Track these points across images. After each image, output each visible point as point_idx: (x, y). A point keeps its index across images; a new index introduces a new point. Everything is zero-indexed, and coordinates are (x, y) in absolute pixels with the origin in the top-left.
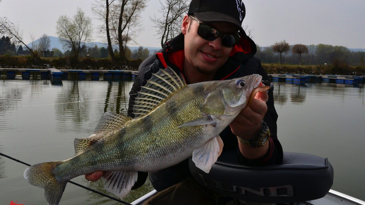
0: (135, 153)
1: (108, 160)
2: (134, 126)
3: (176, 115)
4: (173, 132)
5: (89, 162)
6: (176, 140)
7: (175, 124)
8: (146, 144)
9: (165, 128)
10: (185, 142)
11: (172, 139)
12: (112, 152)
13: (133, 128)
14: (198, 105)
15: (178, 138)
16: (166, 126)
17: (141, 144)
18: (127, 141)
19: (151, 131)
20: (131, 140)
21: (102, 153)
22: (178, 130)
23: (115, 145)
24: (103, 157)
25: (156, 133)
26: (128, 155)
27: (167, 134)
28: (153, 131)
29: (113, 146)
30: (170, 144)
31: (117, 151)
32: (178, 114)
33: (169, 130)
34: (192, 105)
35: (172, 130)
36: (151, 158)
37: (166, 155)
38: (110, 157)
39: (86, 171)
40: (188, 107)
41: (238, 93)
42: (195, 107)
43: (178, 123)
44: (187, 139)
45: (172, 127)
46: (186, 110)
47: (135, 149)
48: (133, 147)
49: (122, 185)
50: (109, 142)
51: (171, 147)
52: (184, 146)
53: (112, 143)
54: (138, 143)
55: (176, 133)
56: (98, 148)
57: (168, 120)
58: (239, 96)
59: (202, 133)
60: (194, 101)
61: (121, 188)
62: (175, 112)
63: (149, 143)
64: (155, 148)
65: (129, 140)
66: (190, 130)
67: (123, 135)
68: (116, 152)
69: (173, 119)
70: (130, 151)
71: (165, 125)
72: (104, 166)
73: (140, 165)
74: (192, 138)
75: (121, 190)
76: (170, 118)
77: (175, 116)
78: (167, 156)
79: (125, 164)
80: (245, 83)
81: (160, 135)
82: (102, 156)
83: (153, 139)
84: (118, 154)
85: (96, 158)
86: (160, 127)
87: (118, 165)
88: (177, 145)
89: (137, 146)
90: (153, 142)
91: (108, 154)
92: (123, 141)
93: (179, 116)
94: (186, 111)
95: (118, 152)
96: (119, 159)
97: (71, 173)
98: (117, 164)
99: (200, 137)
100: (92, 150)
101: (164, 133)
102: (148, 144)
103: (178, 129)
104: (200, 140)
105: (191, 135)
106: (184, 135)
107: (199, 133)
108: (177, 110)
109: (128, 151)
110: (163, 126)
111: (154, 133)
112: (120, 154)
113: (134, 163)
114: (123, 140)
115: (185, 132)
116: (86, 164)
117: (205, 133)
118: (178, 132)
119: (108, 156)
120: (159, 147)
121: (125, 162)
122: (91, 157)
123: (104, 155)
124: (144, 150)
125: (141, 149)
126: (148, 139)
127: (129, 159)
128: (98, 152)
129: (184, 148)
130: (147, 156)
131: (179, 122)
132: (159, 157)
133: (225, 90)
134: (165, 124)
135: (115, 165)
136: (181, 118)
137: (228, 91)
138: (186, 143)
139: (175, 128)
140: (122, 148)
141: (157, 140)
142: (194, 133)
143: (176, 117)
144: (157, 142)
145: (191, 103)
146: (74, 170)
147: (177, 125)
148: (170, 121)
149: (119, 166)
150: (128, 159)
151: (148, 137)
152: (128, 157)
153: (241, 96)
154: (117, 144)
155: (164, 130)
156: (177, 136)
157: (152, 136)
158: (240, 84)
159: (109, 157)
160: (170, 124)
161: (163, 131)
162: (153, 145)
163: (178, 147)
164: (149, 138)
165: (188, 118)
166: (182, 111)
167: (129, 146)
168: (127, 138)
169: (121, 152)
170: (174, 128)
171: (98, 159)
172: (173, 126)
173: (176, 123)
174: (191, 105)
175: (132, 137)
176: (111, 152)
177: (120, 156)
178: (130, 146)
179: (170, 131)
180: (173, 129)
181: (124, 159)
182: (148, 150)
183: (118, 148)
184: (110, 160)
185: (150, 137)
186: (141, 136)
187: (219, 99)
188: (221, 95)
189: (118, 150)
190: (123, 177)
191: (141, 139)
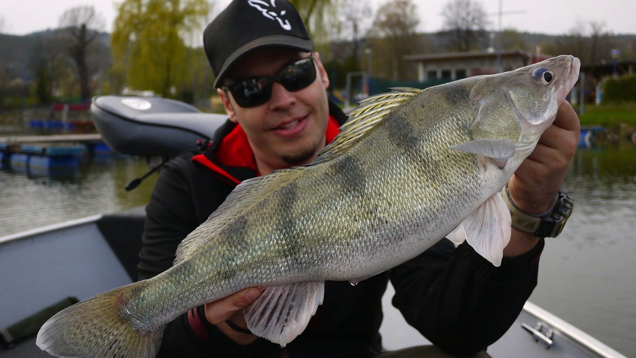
0: (324, 240)
1: (262, 261)
2: (315, 182)
3: (420, 151)
4: (416, 188)
5: (219, 273)
6: (426, 204)
7: (419, 171)
8: (353, 218)
9: (396, 180)
10: (444, 208)
11: (415, 202)
12: (269, 243)
13: (315, 186)
14: (464, 127)
15: (430, 201)
16: (399, 175)
17: (339, 219)
18: (304, 216)
19: (361, 189)
20: (313, 212)
21: (245, 248)
22: (427, 183)
23: (275, 227)
24: (250, 257)
25: (375, 192)
26: (306, 247)
27: (404, 192)
28: (368, 189)
29: (271, 229)
30: (413, 215)
31: (282, 240)
32: (423, 149)
33: (406, 185)
34: (452, 128)
35: (415, 184)
36: (367, 248)
37: (401, 240)
38: (264, 254)
39: (213, 294)
40: (445, 132)
41: (541, 95)
42: (460, 131)
43: (425, 168)
44: (449, 200)
45: (413, 177)
46: (441, 139)
47: (325, 231)
48: (319, 227)
49: (288, 314)
50: (259, 221)
51: (415, 222)
52: (442, 215)
53: (265, 224)
54: (330, 218)
55: (423, 190)
56: (235, 238)
57: (402, 163)
58: (545, 100)
59: (480, 186)
60: (455, 119)
61: (286, 321)
62: (415, 146)
63: (359, 216)
64: (377, 225)
65: (308, 214)
66: (455, 180)
67: (292, 203)
68: (277, 243)
69: (414, 161)
70: (313, 237)
71: (396, 175)
72: (253, 276)
73: (338, 265)
74: (459, 197)
75: (284, 326)
76: (407, 159)
77: (416, 153)
78: (404, 241)
79: (302, 266)
80: (552, 75)
81: (385, 196)
82: (246, 254)
83: (368, 207)
84: (283, 247)
85: (233, 260)
86: (383, 180)
87: (285, 271)
88: (428, 216)
89: (330, 225)
90: (371, 213)
91: (261, 248)
92: (294, 215)
93: (427, 152)
94: (442, 141)
95: (284, 242)
96: (286, 256)
97: (175, 304)
98: (283, 269)
99: (475, 195)
100: (220, 243)
101: (395, 191)
102: (357, 218)
103: (427, 181)
104: (475, 200)
105: (458, 191)
106: (441, 193)
107: (473, 185)
108: (420, 141)
109: (307, 237)
110: (392, 176)
111: (371, 193)
112: (288, 245)
113: (322, 263)
114: (292, 214)
115: (445, 185)
116: (210, 278)
117: (483, 183)
118: (428, 187)
119: (259, 253)
120: (387, 222)
121: (301, 263)
122: (221, 260)
123: (251, 251)
124: (349, 233)
125: (340, 232)
126: (356, 208)
127: (311, 256)
128: (236, 247)
129: (441, 221)
130: (356, 245)
131: (428, 166)
132: (387, 245)
133: (515, 92)
134: (394, 171)
135: (278, 272)
136: (431, 157)
137: (520, 91)
138: (447, 209)
139: (420, 179)
140: (292, 232)
141: (381, 207)
142: (463, 186)
143: (420, 156)
144: (380, 212)
145: (448, 123)
146: (184, 298)
147: (423, 171)
148: (407, 164)
149: (288, 272)
150: (308, 256)
151: (357, 203)
152: (307, 251)
153: (549, 100)
154: (279, 223)
155: (395, 185)
156: (426, 197)
157: (365, 201)
158: (543, 76)
159: (261, 254)
160: (408, 171)
161: (393, 186)
162: (370, 220)
163: (429, 219)
164: (360, 204)
165: (448, 156)
166: (432, 142)
167: (309, 227)
168: (301, 209)
169: (291, 241)
170: (418, 179)
171: (238, 262)
172: (416, 174)
173: (421, 167)
174: (449, 129)
175: (315, 206)
176: (266, 242)
177: (289, 250)
178: (311, 227)
179: (409, 186)
180: (416, 181)
181: (297, 257)
182: (360, 232)
183: (281, 232)
184: (264, 260)
185: (361, 202)
186: (338, 202)
187: (507, 109)
188: (508, 102)
189: (282, 236)
190: (292, 296)
191: (339, 208)
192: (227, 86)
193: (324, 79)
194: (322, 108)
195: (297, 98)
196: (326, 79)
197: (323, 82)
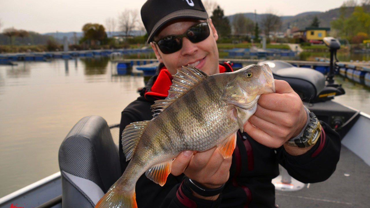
192: (155, 41)
193: (215, 35)
194: (214, 52)
195: (199, 47)
196: (216, 34)
197: (214, 36)
